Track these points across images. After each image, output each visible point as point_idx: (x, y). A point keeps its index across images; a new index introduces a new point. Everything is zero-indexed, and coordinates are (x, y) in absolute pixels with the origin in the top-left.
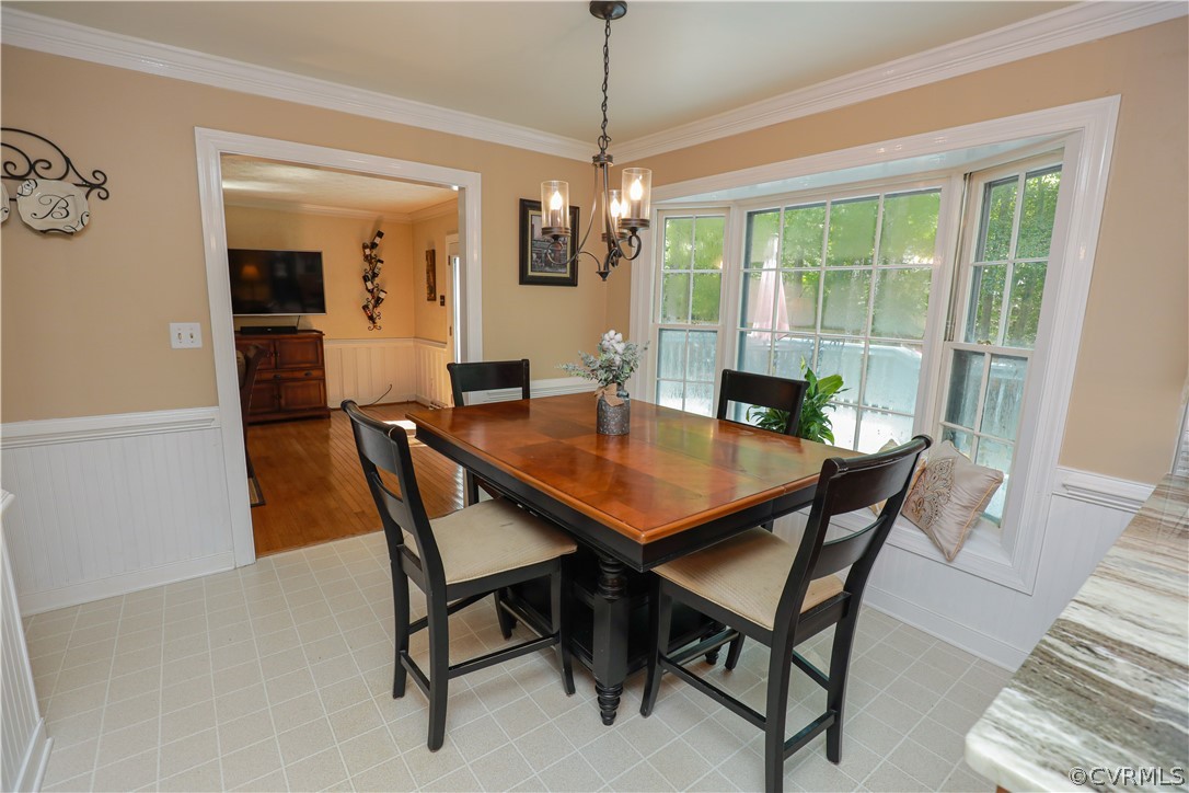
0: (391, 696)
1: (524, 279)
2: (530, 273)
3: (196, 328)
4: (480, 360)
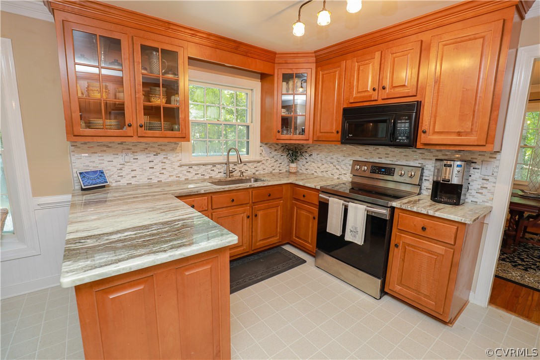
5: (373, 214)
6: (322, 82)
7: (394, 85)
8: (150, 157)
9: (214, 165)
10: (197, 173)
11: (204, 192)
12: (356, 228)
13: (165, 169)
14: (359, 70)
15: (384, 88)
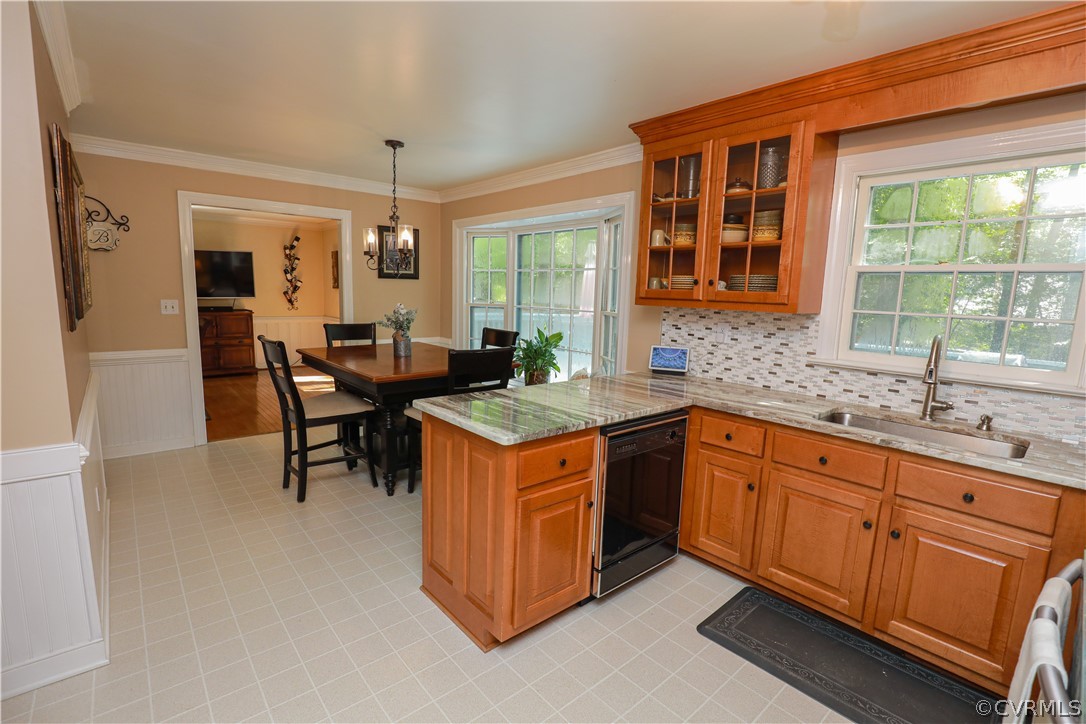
0: (281, 487)
1: (382, 275)
2: (385, 271)
3: (176, 303)
4: (352, 323)
8: (757, 339)
11: (752, 416)
13: (780, 365)
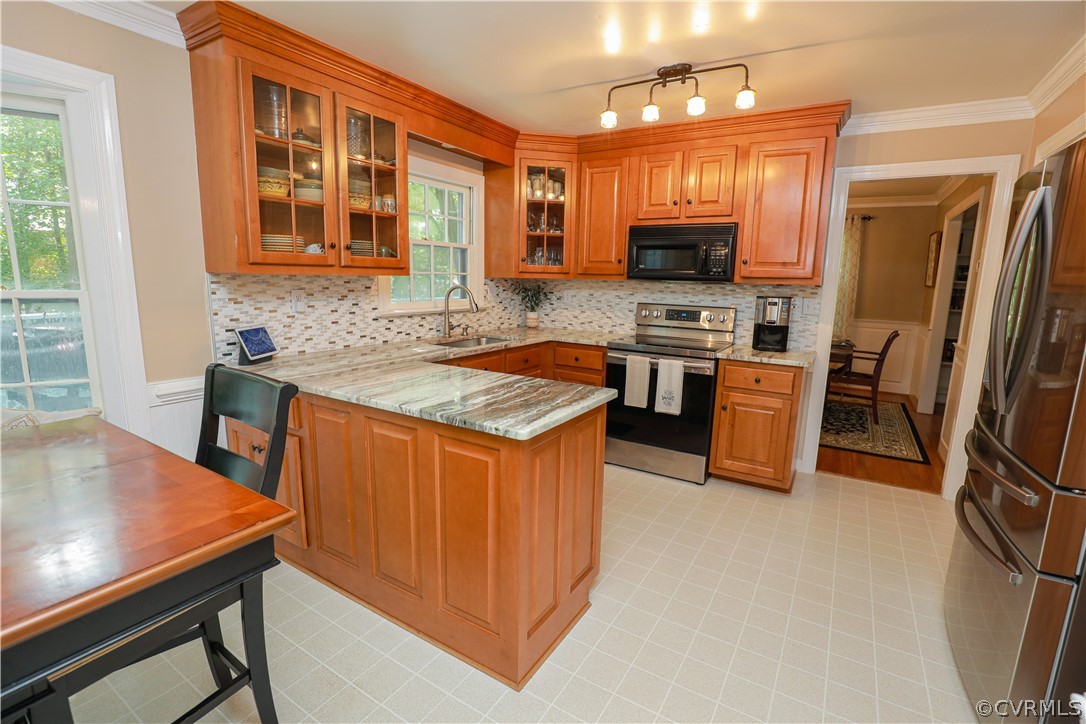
5: (693, 371)
6: (591, 184)
7: (703, 199)
8: (332, 303)
9: (423, 316)
10: (400, 330)
12: (671, 393)
13: (354, 324)
14: (651, 173)
15: (689, 202)
